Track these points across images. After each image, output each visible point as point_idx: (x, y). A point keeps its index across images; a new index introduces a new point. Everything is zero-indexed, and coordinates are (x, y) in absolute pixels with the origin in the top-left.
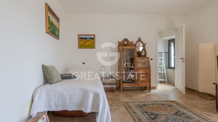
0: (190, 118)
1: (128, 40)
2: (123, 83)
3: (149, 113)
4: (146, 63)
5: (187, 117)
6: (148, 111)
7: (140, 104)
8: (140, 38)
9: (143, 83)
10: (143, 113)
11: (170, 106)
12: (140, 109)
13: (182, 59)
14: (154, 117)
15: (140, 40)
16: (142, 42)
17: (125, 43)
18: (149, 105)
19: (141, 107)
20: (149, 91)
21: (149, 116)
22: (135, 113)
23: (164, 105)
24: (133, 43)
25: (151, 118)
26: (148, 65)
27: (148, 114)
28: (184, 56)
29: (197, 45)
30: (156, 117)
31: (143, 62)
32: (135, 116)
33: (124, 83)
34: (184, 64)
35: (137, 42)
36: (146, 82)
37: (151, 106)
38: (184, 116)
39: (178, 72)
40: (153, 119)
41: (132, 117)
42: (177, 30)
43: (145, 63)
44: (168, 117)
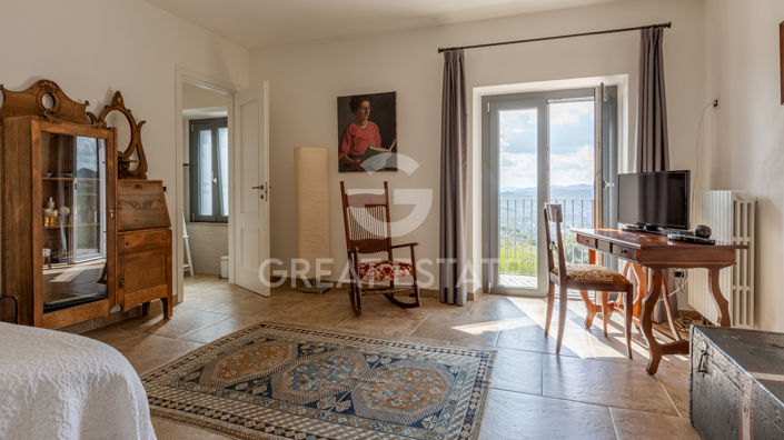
0: (332, 350)
1: (58, 89)
2: (45, 311)
3: (242, 387)
4: (154, 205)
5: (326, 350)
6: (230, 382)
7: (181, 372)
8: (118, 94)
9: (144, 291)
10: (223, 395)
11: (267, 340)
12: (197, 387)
13: (262, 188)
14: (265, 388)
15: (116, 102)
16: (128, 114)
17: (46, 102)
18: (214, 362)
19: (197, 380)
20: (166, 318)
21: (251, 392)
22: (198, 410)
23: (252, 343)
24: (88, 109)
25: (261, 394)
26: (161, 212)
27: (243, 391)
28: (266, 179)
29: (296, 150)
30: (269, 386)
31: (141, 200)
32: (210, 420)
33: (56, 313)
34: (266, 205)
35: (107, 109)
36: (152, 285)
37: (224, 363)
38: (319, 350)
39: (242, 230)
40: (270, 396)
41: (204, 426)
42: (233, 94)
43: (151, 203)
44: (294, 371)
